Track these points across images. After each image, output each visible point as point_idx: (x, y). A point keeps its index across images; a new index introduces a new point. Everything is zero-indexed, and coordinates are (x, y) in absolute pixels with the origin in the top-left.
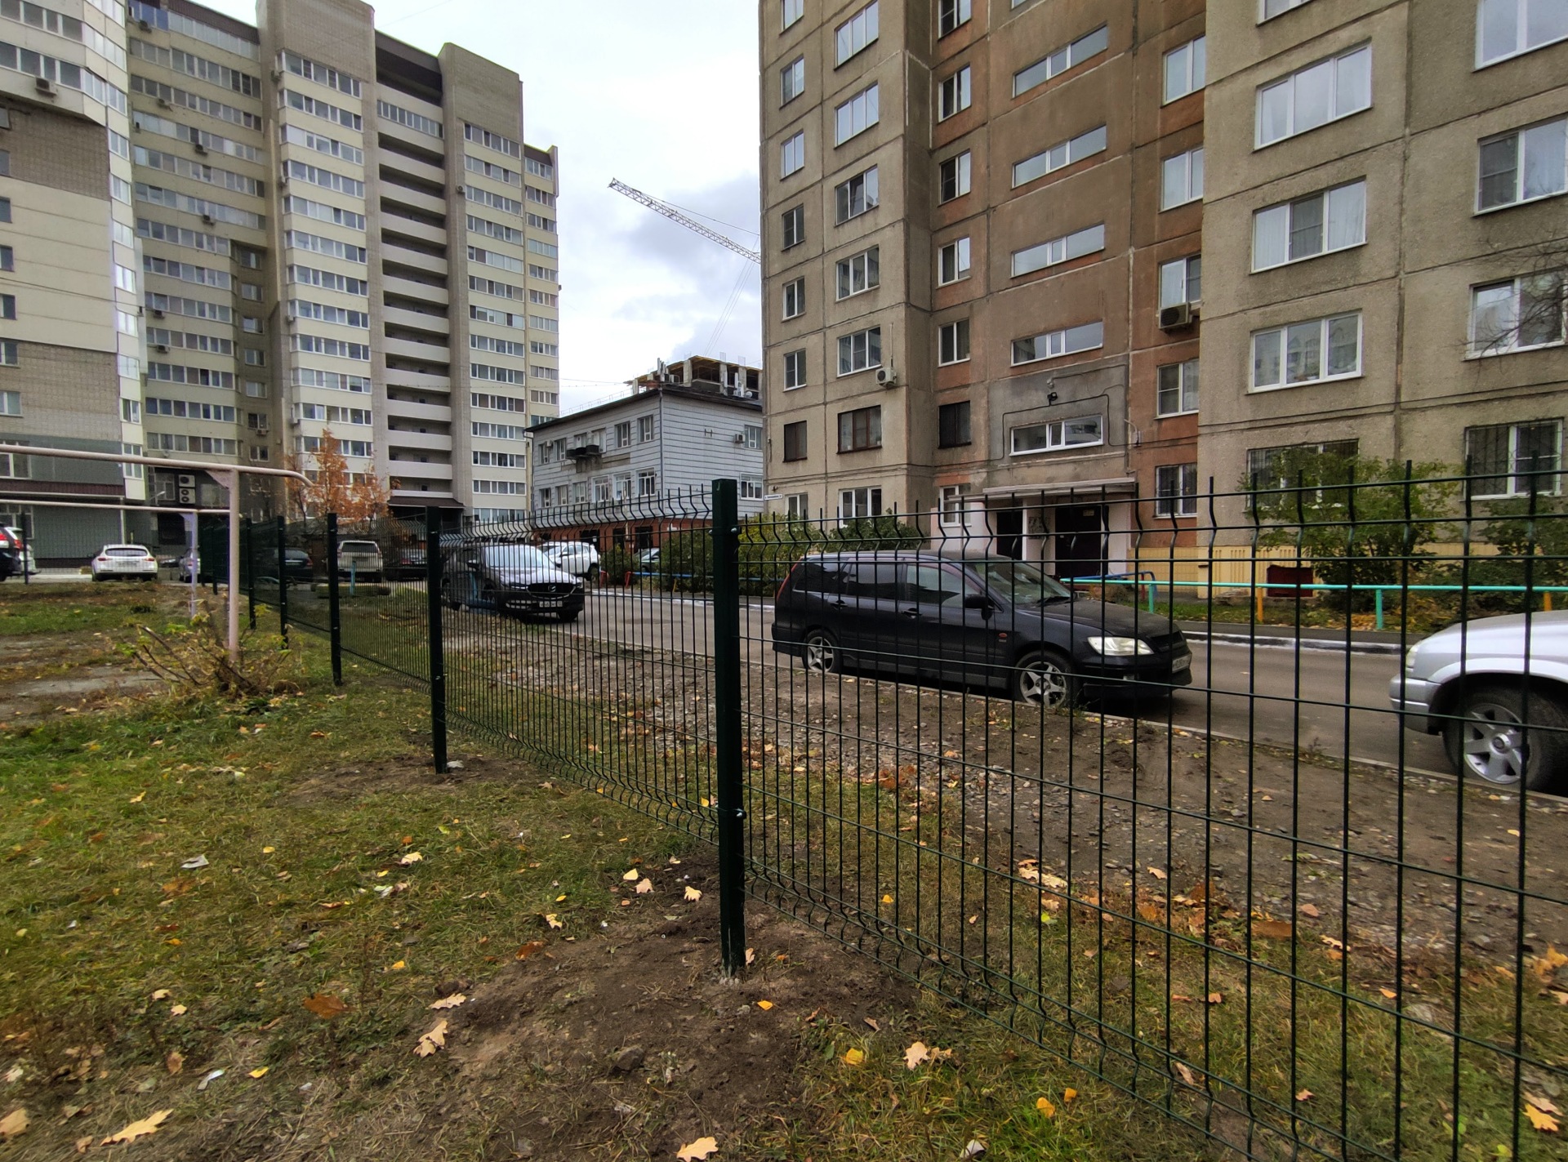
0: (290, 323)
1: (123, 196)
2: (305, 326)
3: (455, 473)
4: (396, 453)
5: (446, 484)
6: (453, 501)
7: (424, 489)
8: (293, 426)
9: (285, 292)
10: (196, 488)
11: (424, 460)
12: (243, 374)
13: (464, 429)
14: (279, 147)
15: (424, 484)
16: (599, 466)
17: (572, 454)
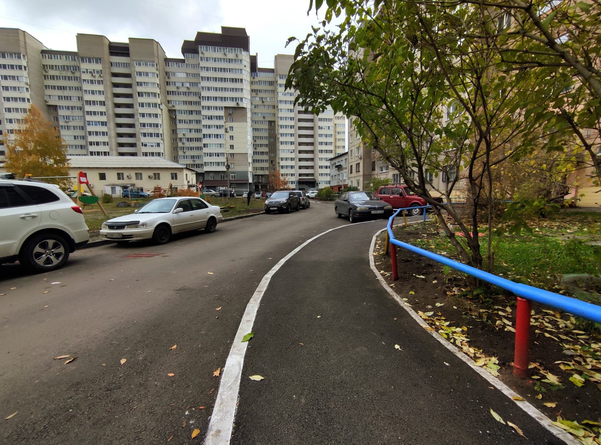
0: (278, 139)
1: (249, 120)
2: (282, 139)
3: (314, 172)
4: (300, 167)
5: (312, 175)
6: (314, 179)
7: (307, 176)
8: (279, 163)
9: (278, 132)
10: (261, 179)
11: (307, 169)
12: (270, 151)
13: (317, 160)
14: (277, 98)
15: (307, 175)
16: (342, 170)
17: (337, 167)
